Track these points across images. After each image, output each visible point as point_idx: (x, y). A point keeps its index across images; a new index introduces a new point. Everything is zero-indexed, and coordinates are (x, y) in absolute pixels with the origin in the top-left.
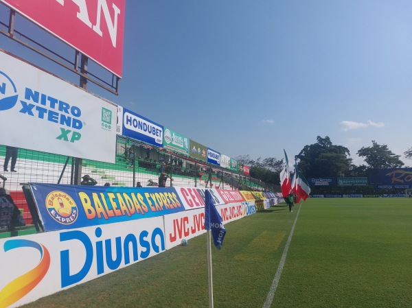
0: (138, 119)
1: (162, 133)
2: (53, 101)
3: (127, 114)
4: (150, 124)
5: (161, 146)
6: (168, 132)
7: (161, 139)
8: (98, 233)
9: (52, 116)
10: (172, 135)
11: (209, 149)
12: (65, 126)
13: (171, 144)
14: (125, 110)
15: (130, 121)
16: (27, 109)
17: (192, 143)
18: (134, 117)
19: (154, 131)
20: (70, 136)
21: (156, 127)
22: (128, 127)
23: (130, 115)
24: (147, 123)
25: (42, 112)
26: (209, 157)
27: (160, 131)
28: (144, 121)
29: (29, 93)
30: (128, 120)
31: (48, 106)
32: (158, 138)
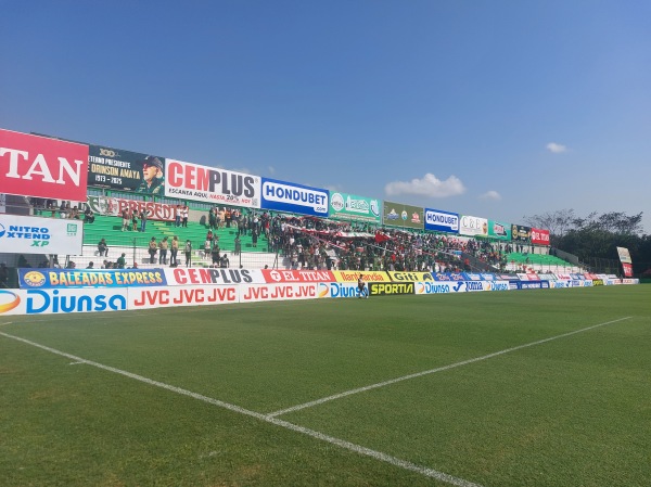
0: (284, 187)
1: (326, 200)
2: (27, 229)
3: (266, 184)
4: (304, 191)
5: (326, 215)
6: (337, 197)
7: (325, 206)
8: (56, 292)
9: (26, 236)
10: (346, 200)
11: (427, 210)
12: (37, 239)
13: (343, 211)
14: (264, 180)
15: (272, 191)
16: (11, 235)
17: (388, 206)
18: (277, 186)
19: (312, 199)
20: (40, 244)
21: (315, 193)
22: (269, 198)
23: (271, 185)
24: (299, 190)
25: (20, 235)
26: (429, 222)
27: (323, 197)
28: (293, 188)
29: (11, 228)
30: (268, 191)
31: (24, 231)
32: (320, 206)
